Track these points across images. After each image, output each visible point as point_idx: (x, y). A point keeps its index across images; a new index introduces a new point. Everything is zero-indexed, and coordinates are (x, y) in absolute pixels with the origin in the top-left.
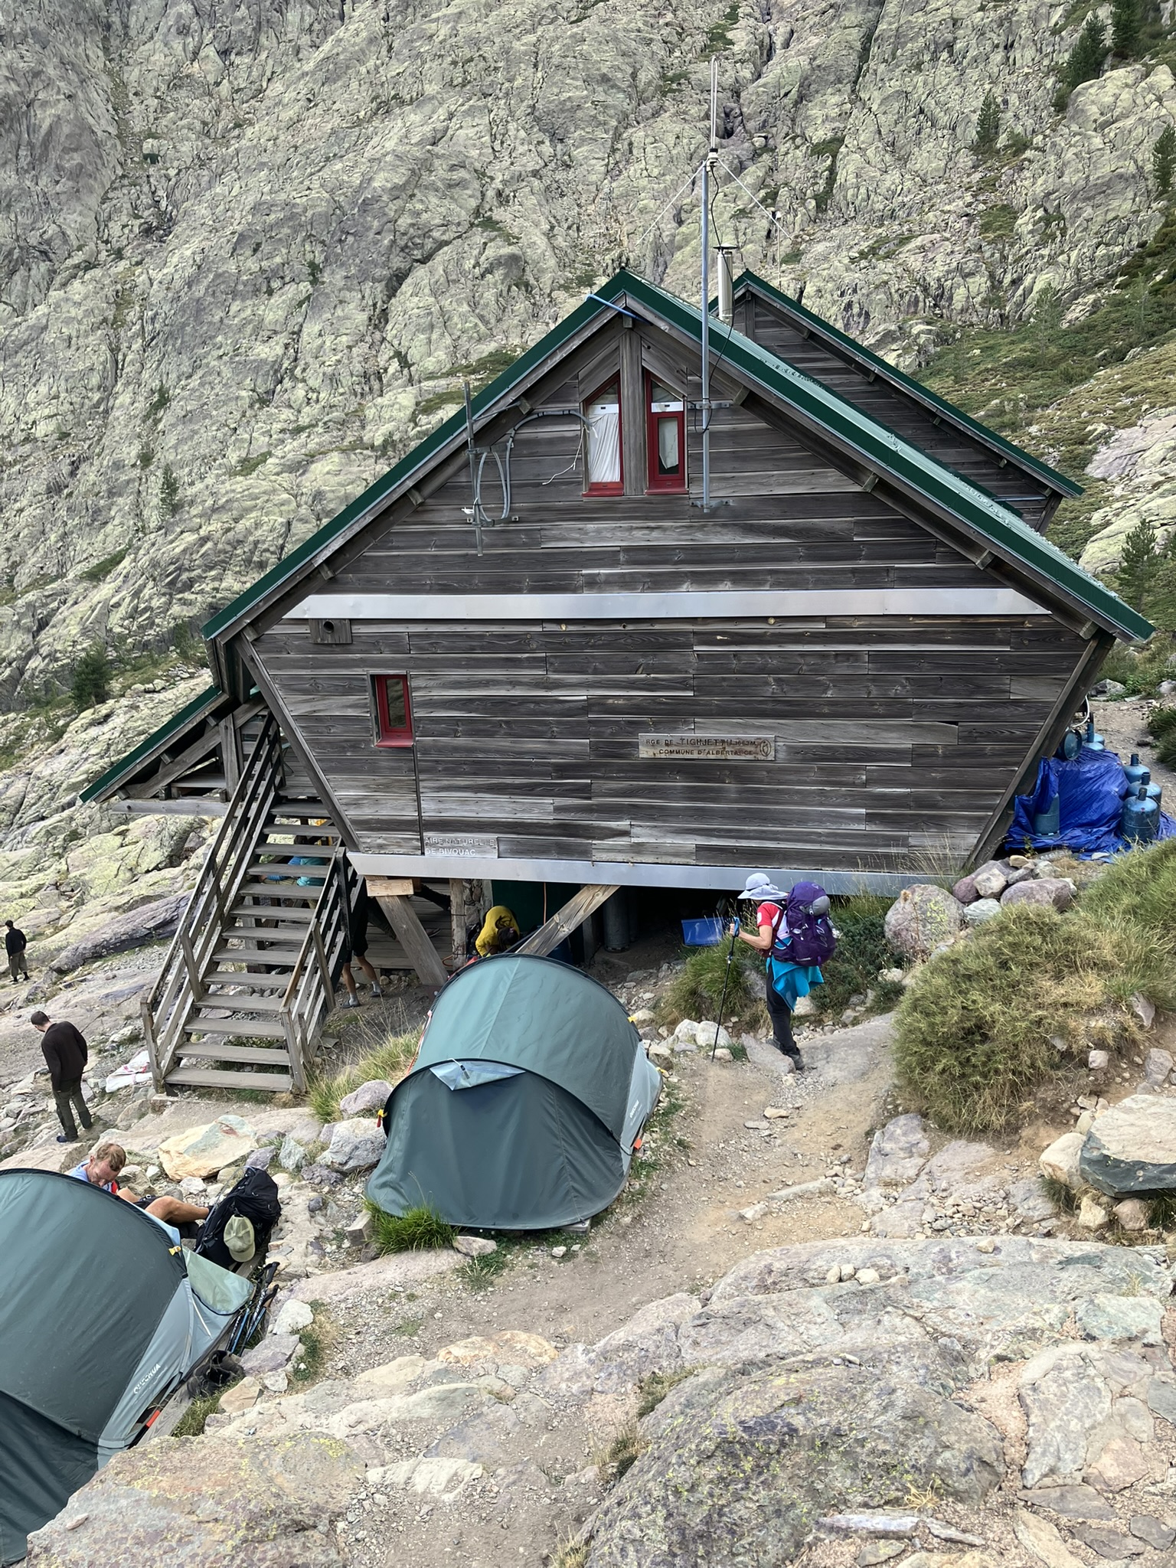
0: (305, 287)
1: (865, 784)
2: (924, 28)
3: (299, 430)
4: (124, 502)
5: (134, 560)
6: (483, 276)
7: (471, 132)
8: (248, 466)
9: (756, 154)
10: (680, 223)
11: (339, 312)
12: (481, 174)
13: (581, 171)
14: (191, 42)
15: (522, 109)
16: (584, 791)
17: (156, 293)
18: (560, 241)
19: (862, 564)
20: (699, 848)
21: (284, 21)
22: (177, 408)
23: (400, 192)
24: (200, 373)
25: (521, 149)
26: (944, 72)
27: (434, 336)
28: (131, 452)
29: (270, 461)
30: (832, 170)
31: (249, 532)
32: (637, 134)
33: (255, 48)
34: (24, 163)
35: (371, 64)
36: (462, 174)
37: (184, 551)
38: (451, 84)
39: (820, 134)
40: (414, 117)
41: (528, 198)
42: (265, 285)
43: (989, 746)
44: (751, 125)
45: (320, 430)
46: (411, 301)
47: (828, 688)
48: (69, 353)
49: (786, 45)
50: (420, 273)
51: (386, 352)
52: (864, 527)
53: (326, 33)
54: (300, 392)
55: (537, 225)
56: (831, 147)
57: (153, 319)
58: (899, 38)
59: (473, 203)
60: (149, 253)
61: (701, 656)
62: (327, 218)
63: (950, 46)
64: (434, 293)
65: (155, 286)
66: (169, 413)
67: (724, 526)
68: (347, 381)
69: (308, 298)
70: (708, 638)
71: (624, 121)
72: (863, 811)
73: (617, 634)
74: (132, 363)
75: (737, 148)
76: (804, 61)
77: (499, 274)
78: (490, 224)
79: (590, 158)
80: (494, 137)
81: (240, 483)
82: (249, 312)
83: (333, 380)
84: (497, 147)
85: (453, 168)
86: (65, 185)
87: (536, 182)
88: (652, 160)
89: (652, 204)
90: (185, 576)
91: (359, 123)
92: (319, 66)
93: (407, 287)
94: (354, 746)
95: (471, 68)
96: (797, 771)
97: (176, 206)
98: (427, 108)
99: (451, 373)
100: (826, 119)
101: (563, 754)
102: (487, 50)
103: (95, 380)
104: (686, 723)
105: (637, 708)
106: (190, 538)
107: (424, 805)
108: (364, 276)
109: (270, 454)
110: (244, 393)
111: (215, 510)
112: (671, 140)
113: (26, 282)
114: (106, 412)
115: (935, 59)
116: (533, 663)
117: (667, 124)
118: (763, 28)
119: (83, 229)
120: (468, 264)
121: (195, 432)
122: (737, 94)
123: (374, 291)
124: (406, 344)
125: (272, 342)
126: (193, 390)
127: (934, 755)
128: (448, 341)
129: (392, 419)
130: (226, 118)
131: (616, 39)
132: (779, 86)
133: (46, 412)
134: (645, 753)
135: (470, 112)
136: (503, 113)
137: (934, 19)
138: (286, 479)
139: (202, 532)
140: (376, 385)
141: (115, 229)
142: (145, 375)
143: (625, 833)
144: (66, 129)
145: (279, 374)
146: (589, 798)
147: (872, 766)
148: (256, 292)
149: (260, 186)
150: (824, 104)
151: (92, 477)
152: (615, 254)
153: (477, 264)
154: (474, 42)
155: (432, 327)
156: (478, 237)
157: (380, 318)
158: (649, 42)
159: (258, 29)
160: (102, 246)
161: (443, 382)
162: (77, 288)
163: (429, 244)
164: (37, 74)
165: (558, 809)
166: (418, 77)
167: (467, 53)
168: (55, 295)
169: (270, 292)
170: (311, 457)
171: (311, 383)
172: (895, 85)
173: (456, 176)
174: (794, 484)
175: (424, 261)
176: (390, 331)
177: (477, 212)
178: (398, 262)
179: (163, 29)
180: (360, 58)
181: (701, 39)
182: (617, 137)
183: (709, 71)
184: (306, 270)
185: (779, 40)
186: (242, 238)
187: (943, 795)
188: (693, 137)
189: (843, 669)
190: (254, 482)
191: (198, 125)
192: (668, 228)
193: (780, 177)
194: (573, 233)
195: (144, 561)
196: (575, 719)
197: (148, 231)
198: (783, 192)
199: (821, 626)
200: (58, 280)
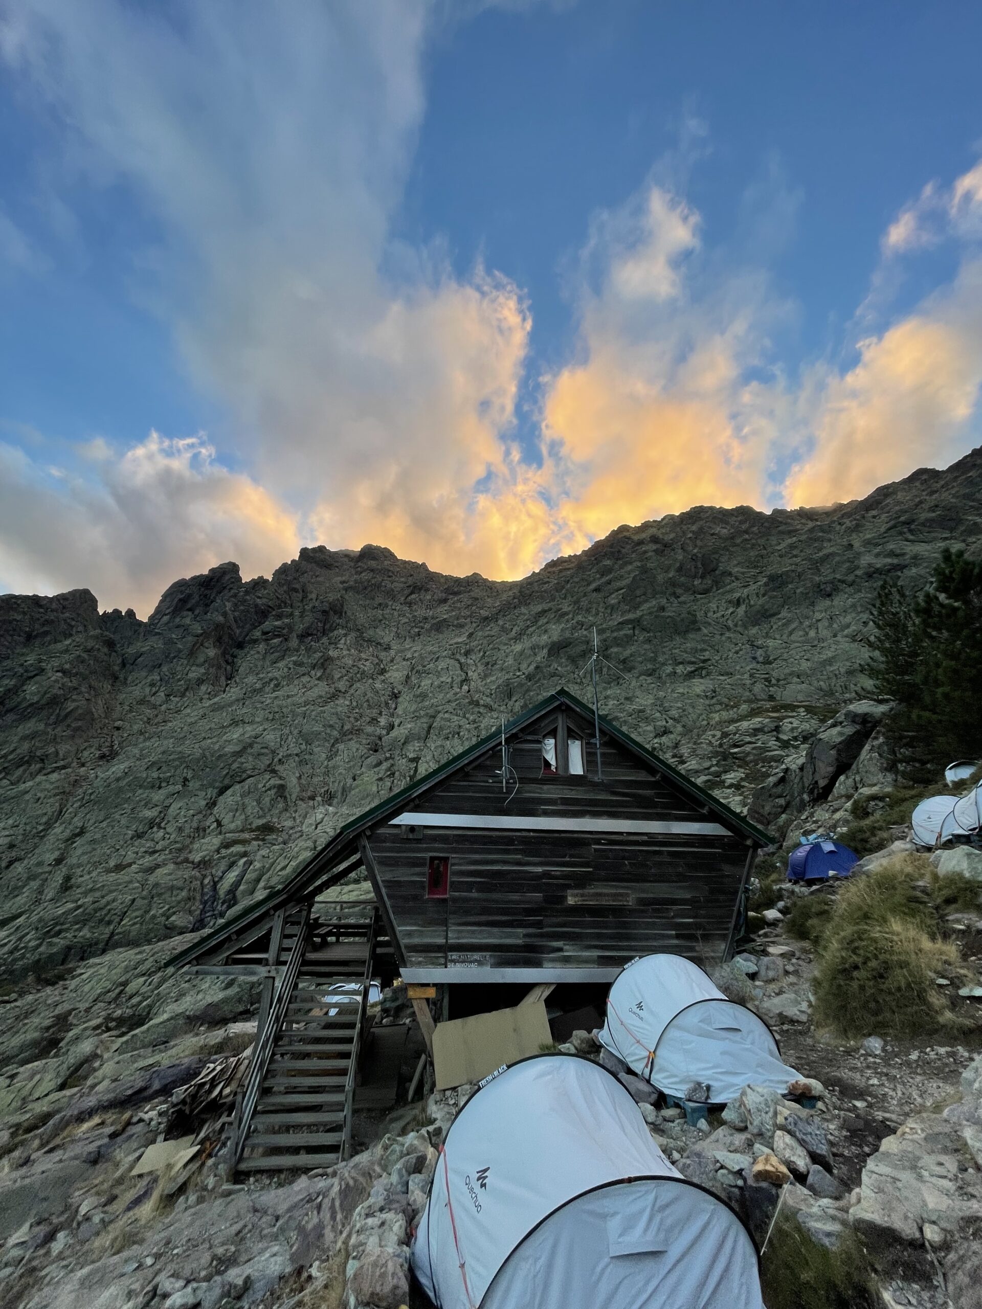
0: (179, 787)
1: (673, 917)
2: (449, 727)
3: (155, 852)
4: (34, 884)
5: (28, 918)
6: (266, 791)
7: (273, 737)
8: (119, 868)
9: (387, 759)
10: (354, 780)
11: (193, 799)
12: (273, 752)
13: (317, 756)
14: (154, 690)
15: (295, 732)
16: (539, 924)
17: (97, 783)
18: (303, 781)
19: (659, 811)
20: (599, 957)
21: (199, 689)
22: (88, 836)
23: (238, 754)
24: (108, 821)
25: (292, 745)
26: (456, 741)
27: (237, 814)
28: (50, 857)
29: (134, 866)
30: (416, 768)
31: (108, 903)
32: (341, 747)
33: (183, 695)
34: (51, 721)
35: (234, 708)
36: (265, 751)
37: (63, 913)
38: (267, 719)
39: (411, 755)
40: (248, 728)
41: (292, 763)
42: (157, 785)
43: (722, 898)
44: (385, 749)
45: (167, 852)
46: (229, 798)
47: (651, 868)
48: (35, 805)
49: (399, 726)
50: (237, 787)
51: (212, 819)
52: (659, 795)
53: (216, 696)
54: (161, 833)
55: (294, 773)
56: (416, 760)
57: (91, 794)
58: (441, 729)
59: (268, 762)
60: (100, 766)
61: (595, 850)
62: (198, 760)
63: (458, 734)
64: (241, 796)
65: (98, 779)
66: (83, 839)
67: (602, 790)
68: (187, 831)
69: (178, 792)
70: (598, 842)
71: (337, 741)
72: (674, 932)
73: (556, 838)
74: (70, 813)
75: (380, 756)
76: (406, 732)
77: (273, 792)
78: (274, 771)
79: (320, 752)
80: (281, 740)
81: (113, 877)
82: (145, 795)
83: (180, 829)
84: (283, 743)
85: (262, 748)
86: (69, 732)
87: (297, 758)
88: (346, 755)
89: (344, 772)
90: (58, 928)
91: (223, 727)
92: (211, 706)
93: (229, 792)
94: (415, 898)
95: (277, 716)
96: (642, 911)
97: (122, 748)
98: (255, 726)
99: (242, 831)
100: (414, 750)
101: (528, 902)
102: (284, 710)
103: (44, 820)
104: (590, 885)
105: (565, 876)
106: (70, 906)
107: (450, 935)
108: (211, 785)
109: (135, 863)
110: (130, 832)
111: (91, 890)
112: (355, 750)
113: (25, 771)
114: (44, 836)
115: (453, 737)
116: (516, 852)
117: (353, 745)
118: (391, 719)
119: (69, 752)
120: (260, 786)
121: (95, 849)
122: (380, 739)
123: (211, 792)
124: (222, 816)
125: (153, 810)
126: (102, 828)
127: (699, 901)
128: (243, 817)
129: (207, 850)
130: (160, 718)
131: (337, 714)
132: (396, 738)
133: (7, 833)
134: (571, 901)
135: (274, 729)
136: (288, 732)
137: (453, 725)
138: (139, 876)
139: (79, 903)
140: (201, 835)
141: (86, 754)
142: (76, 819)
143: (560, 950)
144: (80, 711)
145: (152, 824)
146: (541, 928)
147: (675, 907)
148: (153, 787)
149: (169, 743)
150: (414, 746)
151: (20, 869)
152: (326, 789)
153: (264, 786)
154: (281, 707)
155: (237, 810)
156: (267, 776)
157: (212, 804)
158: (349, 717)
159: (186, 690)
160: (75, 760)
161: (237, 835)
162: (54, 776)
163: (244, 776)
164: (75, 689)
165: (526, 936)
166: (253, 715)
167: (276, 710)
168: (40, 778)
169: (160, 788)
170: (158, 866)
171: (168, 830)
172: (439, 743)
173: (263, 751)
174: (628, 775)
175: (239, 782)
176: (216, 810)
177: (269, 766)
178: (227, 782)
179: (143, 683)
180: (230, 705)
181: (368, 719)
182: (333, 745)
183: (369, 729)
184: (182, 780)
185: (396, 724)
186: (154, 763)
187: (708, 923)
188: (363, 750)
189: (657, 858)
190: (123, 876)
191: (145, 719)
192: (349, 781)
193: (396, 768)
194: (309, 779)
195: (34, 918)
196: (536, 882)
197: (102, 757)
198: (397, 774)
199: (645, 838)
200: (45, 772)
